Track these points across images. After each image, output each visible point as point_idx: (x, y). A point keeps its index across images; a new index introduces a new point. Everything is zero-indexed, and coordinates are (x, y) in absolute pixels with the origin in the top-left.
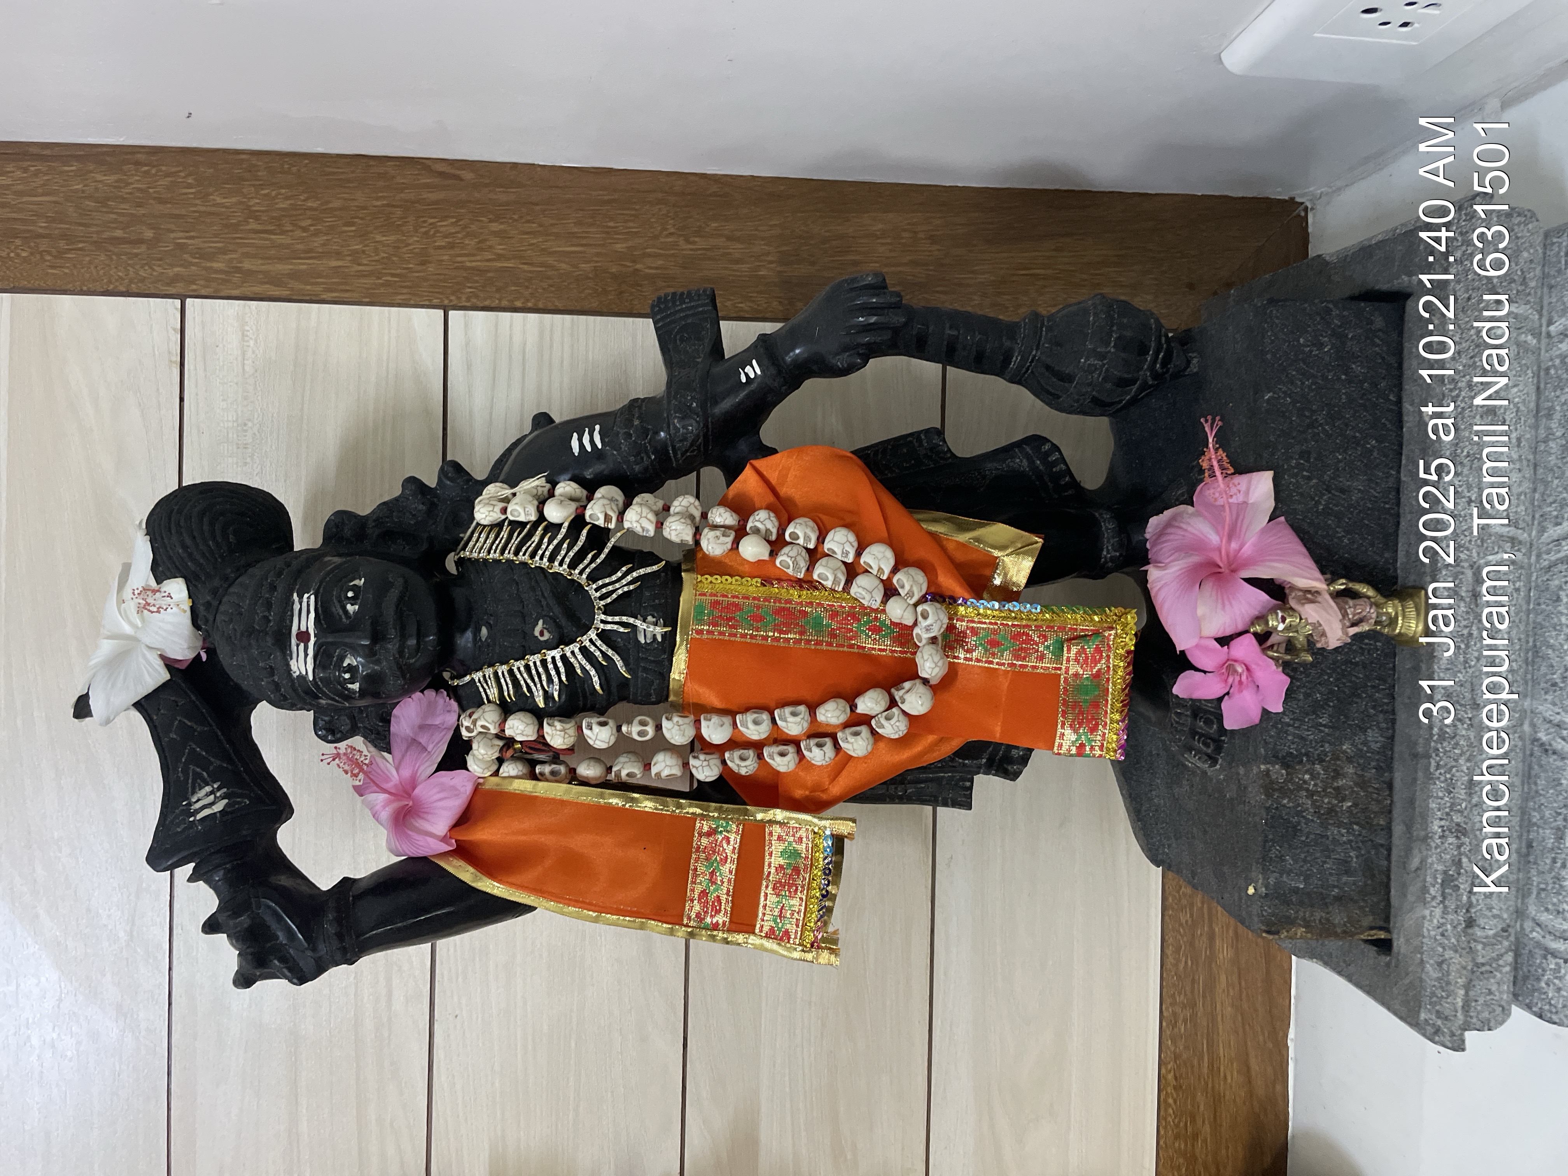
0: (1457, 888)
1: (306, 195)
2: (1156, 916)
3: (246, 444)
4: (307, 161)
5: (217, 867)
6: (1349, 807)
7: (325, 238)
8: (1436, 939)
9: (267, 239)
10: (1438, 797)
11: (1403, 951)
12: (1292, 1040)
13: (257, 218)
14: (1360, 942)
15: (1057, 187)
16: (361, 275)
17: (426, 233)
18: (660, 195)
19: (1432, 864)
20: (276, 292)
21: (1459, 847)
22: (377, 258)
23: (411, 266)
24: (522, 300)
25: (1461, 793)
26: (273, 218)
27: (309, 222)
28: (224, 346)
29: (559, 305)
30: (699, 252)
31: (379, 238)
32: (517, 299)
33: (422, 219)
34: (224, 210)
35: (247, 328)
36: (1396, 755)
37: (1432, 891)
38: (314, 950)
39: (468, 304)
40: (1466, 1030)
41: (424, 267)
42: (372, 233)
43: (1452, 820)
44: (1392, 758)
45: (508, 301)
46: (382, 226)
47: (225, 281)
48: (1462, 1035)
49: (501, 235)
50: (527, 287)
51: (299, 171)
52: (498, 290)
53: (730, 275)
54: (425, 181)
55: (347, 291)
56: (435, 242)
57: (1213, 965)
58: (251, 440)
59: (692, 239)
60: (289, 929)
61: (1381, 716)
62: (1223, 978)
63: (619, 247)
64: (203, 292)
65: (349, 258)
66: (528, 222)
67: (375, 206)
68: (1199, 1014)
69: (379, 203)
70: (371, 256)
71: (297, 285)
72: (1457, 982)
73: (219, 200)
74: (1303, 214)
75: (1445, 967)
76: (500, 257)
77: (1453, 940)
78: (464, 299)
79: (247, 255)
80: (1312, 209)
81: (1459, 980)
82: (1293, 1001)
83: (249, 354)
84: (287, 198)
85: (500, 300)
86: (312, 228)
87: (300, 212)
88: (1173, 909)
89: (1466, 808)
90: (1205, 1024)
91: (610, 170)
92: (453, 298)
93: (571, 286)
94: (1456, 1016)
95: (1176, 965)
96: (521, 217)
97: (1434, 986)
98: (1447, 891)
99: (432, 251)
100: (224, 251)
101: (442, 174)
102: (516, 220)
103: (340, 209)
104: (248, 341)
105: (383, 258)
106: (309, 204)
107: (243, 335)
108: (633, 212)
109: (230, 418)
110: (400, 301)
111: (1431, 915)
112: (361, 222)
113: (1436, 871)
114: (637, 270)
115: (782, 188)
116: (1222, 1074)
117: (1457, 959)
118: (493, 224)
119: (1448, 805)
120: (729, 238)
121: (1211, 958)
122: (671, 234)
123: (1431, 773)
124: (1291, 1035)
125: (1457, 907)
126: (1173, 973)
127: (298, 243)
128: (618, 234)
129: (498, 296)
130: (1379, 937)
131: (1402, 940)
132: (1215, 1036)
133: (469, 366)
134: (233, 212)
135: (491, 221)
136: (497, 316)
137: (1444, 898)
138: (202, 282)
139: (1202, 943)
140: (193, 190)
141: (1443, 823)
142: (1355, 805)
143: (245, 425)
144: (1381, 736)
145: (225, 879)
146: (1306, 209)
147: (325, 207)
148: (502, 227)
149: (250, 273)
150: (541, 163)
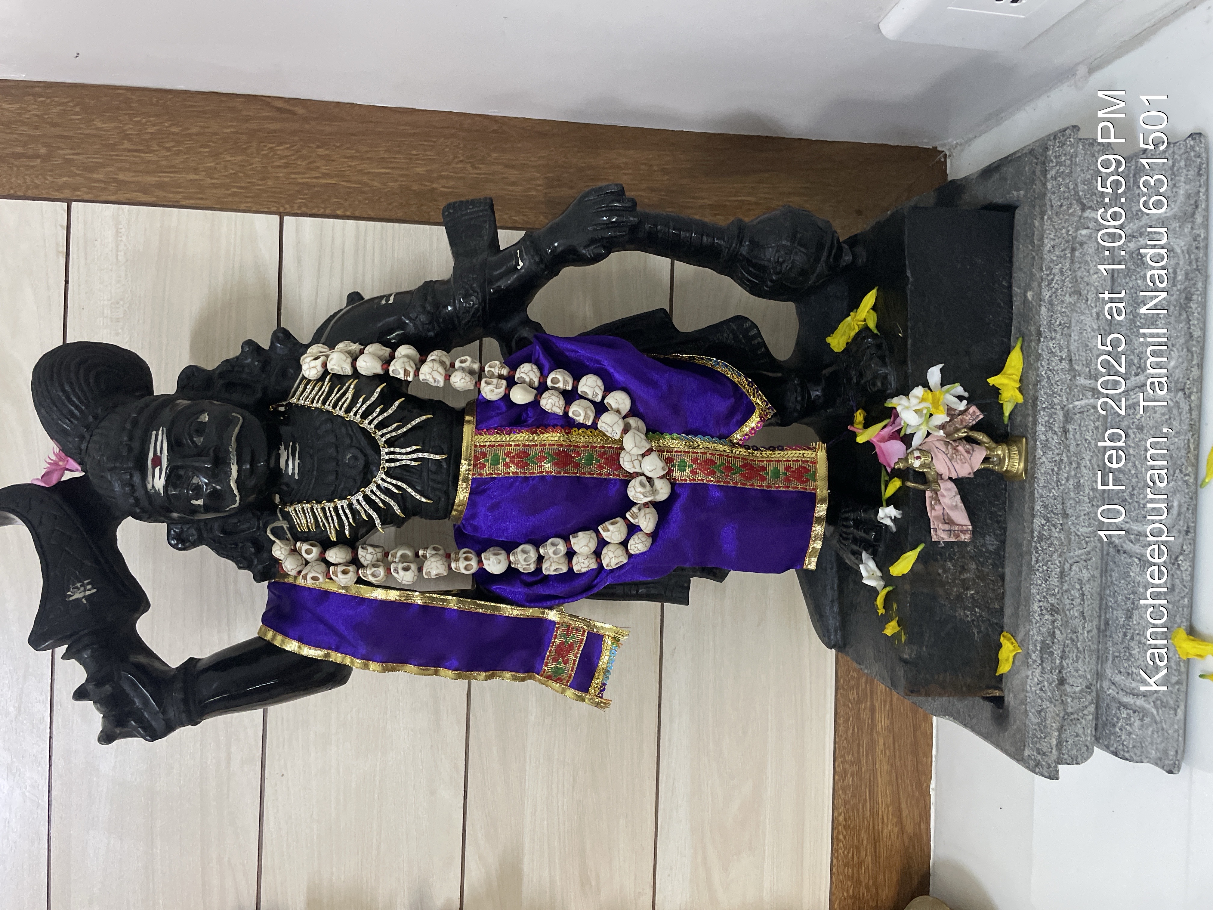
0: (1052, 654)
1: (170, 123)
2: (831, 694)
3: (119, 318)
4: (171, 96)
5: (85, 647)
6: (972, 595)
7: (185, 157)
8: (1036, 693)
9: (136, 157)
10: (1037, 585)
11: (1012, 703)
12: (933, 789)
13: (130, 140)
14: (981, 700)
15: (759, 134)
16: (215, 186)
17: (266, 155)
18: (453, 131)
19: (1033, 636)
20: (145, 199)
21: (1053, 622)
22: (226, 173)
23: (253, 180)
24: (342, 210)
25: (1054, 581)
26: (143, 140)
27: (172, 144)
28: (102, 240)
29: (372, 214)
30: (482, 176)
31: (228, 158)
32: (339, 209)
33: (262, 144)
34: (103, 133)
35: (120, 226)
36: (1007, 555)
37: (1034, 656)
38: (164, 712)
39: (299, 212)
40: (1060, 764)
41: (264, 182)
42: (221, 153)
43: (1048, 600)
44: (1004, 557)
45: (331, 210)
46: (231, 149)
47: (103, 189)
48: (1056, 767)
49: (328, 159)
50: (346, 200)
51: (164, 103)
52: (323, 202)
53: (507, 195)
54: (264, 114)
55: (202, 199)
56: (273, 162)
57: (874, 731)
58: (122, 316)
59: (477, 166)
60: (144, 696)
61: (996, 525)
62: (881, 741)
63: (419, 170)
64: (86, 197)
65: (204, 173)
66: (348, 148)
67: (225, 133)
68: (863, 770)
69: (228, 131)
70: (221, 172)
71: (161, 194)
72: (1052, 726)
73: (100, 125)
74: (943, 160)
75: (1043, 714)
76: (325, 175)
77: (1049, 694)
78: (296, 207)
79: (121, 169)
80: (950, 156)
81: (1054, 725)
82: (934, 759)
83: (122, 247)
84: (154, 125)
85: (325, 209)
86: (174, 149)
87: (163, 136)
88: (844, 689)
89: (1058, 592)
90: (868, 776)
91: (414, 111)
92: (287, 206)
93: (382, 200)
94: (1051, 752)
95: (847, 731)
96: (342, 145)
97: (1035, 729)
98: (1044, 656)
99: (270, 169)
100: (103, 165)
101: (279, 110)
102: (338, 147)
103: (198, 134)
104: (121, 237)
105: (231, 174)
106: (173, 130)
107: (118, 232)
108: (432, 144)
109: (106, 298)
110: (244, 208)
111: (1032, 674)
112: (213, 145)
113: (1036, 640)
114: (434, 189)
115: (548, 128)
116: (880, 817)
117: (1052, 708)
118: (320, 150)
119: (1045, 590)
120: (506, 166)
121: (872, 727)
122: (461, 161)
123: (1032, 566)
124: (933, 785)
125: (1052, 668)
126: (843, 738)
127: (163, 160)
128: (420, 160)
129: (322, 206)
130: (994, 695)
131: (1011, 695)
132: (875, 788)
133: (299, 261)
134: (111, 135)
135: (318, 147)
136: (322, 221)
137: (1042, 662)
138: (85, 190)
139: (865, 715)
140: (79, 117)
141: (1041, 604)
142: (977, 593)
143: (118, 303)
144: (996, 540)
145: (92, 656)
146: (946, 155)
147: (184, 133)
148: (327, 152)
149: (124, 182)
150: (359, 103)
